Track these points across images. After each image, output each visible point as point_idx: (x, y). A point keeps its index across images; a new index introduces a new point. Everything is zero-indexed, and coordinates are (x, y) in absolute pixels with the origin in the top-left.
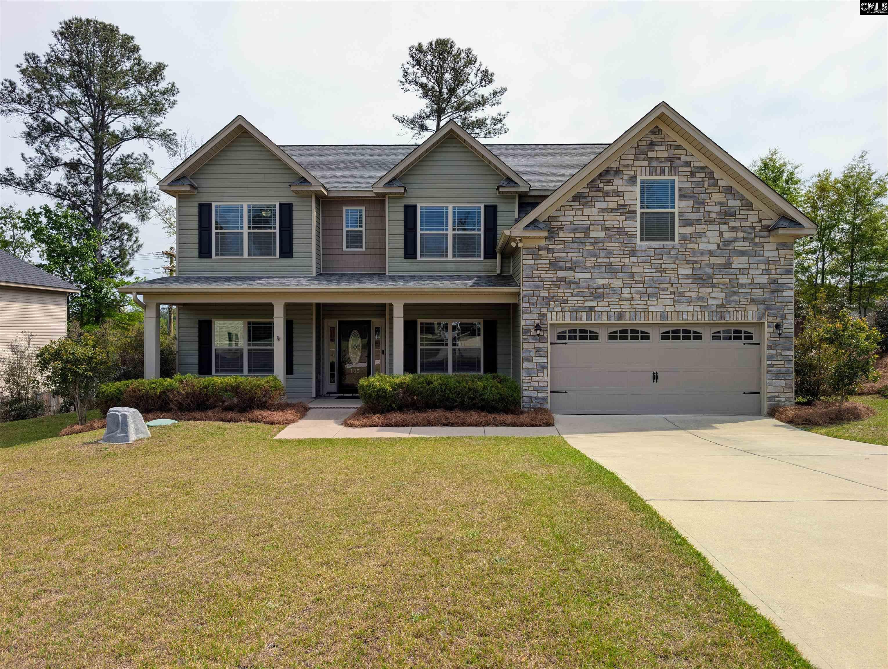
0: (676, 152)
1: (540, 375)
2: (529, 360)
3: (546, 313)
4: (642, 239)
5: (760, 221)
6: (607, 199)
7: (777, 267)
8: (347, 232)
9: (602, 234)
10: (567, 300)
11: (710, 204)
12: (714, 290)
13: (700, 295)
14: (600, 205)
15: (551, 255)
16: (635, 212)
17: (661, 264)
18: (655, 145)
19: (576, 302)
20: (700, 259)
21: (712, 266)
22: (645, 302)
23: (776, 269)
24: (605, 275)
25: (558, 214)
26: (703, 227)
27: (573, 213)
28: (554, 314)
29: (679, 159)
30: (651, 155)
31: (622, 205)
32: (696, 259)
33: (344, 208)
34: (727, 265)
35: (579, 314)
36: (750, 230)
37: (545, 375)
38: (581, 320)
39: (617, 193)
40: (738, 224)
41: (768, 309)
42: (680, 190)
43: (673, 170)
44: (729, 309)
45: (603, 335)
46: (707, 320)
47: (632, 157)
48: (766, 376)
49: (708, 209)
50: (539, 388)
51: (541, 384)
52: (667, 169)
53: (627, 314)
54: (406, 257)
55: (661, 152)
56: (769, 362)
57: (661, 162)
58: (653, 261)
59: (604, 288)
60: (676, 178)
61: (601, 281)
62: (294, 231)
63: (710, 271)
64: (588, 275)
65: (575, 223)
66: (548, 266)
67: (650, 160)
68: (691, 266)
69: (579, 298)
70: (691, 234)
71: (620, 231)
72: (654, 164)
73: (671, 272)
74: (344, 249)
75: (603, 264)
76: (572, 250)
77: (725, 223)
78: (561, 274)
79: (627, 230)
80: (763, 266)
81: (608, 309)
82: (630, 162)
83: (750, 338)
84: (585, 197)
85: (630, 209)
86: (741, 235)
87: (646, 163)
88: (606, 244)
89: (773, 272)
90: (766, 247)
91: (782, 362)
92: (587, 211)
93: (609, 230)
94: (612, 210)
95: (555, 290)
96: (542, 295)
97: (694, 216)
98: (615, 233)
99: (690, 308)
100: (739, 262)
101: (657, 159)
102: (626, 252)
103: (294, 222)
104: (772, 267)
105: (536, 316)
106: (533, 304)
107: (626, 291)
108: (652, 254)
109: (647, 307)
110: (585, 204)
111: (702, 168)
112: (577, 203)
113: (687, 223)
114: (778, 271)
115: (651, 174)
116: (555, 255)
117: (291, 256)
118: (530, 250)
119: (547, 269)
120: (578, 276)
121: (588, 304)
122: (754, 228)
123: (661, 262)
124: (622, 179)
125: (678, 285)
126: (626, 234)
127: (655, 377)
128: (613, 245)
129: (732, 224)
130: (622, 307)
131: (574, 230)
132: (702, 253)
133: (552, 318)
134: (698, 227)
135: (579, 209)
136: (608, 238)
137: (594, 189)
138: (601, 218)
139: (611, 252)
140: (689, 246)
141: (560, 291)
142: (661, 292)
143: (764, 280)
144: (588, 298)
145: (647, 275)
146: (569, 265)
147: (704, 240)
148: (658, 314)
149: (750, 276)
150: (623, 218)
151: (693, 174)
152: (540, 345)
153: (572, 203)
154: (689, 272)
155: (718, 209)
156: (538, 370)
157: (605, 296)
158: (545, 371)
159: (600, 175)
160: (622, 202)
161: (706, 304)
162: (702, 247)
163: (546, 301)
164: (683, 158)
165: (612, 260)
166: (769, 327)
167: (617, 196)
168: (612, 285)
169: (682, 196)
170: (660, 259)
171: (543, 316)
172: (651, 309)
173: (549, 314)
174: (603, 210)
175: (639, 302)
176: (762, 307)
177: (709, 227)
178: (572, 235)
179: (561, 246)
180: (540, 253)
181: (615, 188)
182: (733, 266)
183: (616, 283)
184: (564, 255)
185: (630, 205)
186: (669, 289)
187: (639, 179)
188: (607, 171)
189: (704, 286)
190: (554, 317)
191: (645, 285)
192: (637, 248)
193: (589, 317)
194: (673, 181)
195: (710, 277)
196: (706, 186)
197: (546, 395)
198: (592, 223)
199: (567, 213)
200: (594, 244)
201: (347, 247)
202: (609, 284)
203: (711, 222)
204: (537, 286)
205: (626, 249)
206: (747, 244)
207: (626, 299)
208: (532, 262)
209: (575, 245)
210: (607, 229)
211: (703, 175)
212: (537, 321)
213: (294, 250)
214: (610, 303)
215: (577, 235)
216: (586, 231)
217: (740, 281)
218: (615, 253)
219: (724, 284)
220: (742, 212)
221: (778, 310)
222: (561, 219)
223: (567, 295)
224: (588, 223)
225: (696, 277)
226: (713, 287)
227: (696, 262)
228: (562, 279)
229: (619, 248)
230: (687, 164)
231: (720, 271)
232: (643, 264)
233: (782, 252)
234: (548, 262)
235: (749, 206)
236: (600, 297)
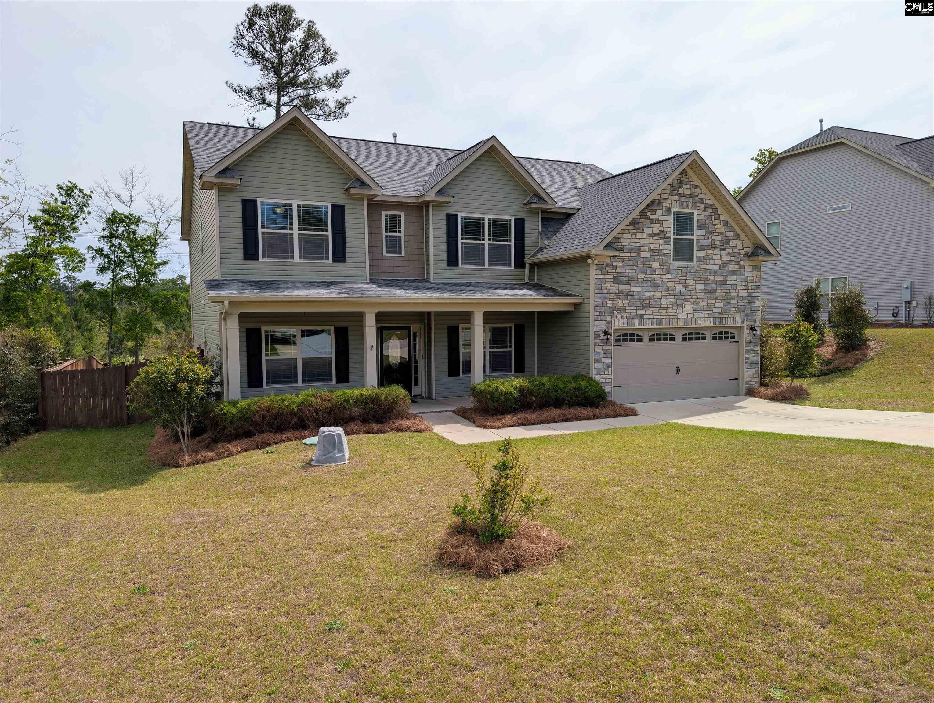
0: (696, 191)
1: (607, 373)
2: (598, 360)
3: (610, 320)
4: (673, 260)
5: (743, 249)
6: (652, 225)
7: (752, 284)
8: (386, 236)
9: (648, 255)
10: (625, 309)
11: (715, 234)
12: (717, 301)
13: (709, 305)
14: (648, 230)
15: (614, 271)
16: (670, 237)
17: (685, 280)
18: (683, 184)
19: (631, 311)
20: (709, 277)
21: (716, 282)
22: (675, 311)
23: (751, 286)
24: (651, 289)
25: (619, 236)
26: (711, 251)
27: (629, 236)
28: (617, 321)
29: (697, 196)
30: (680, 191)
31: (662, 231)
32: (706, 277)
33: (384, 213)
34: (724, 282)
35: (633, 321)
36: (738, 256)
37: (610, 373)
38: (635, 326)
39: (659, 221)
40: (730, 250)
41: (747, 315)
42: (697, 221)
43: (694, 206)
44: (725, 316)
45: (646, 338)
46: (712, 325)
47: (668, 192)
48: (746, 366)
49: (714, 237)
50: (606, 384)
51: (607, 381)
52: (690, 204)
53: (664, 320)
54: (448, 265)
55: (686, 190)
56: (747, 356)
57: (686, 197)
58: (681, 278)
59: (649, 300)
60: (695, 211)
61: (648, 294)
62: (347, 235)
63: (714, 286)
64: (639, 289)
65: (631, 244)
66: (612, 280)
67: (679, 195)
68: (703, 282)
69: (633, 308)
70: (704, 257)
71: (660, 252)
72: (682, 199)
73: (692, 287)
74: (384, 254)
75: (649, 279)
76: (629, 267)
77: (724, 250)
78: (622, 287)
79: (665, 252)
80: (744, 283)
81: (652, 316)
82: (667, 196)
83: (733, 337)
84: (638, 223)
85: (667, 235)
86: (733, 258)
87: (677, 198)
88: (652, 263)
89: (750, 288)
90: (747, 268)
91: (753, 355)
92: (639, 235)
93: (653, 252)
94: (655, 235)
95: (617, 300)
96: (608, 305)
97: (705, 243)
98: (657, 254)
99: (703, 315)
100: (731, 280)
101: (684, 195)
102: (664, 270)
103: (347, 225)
104: (749, 284)
105: (604, 323)
106: (602, 313)
107: (663, 301)
108: (680, 272)
109: (676, 314)
110: (638, 229)
111: (711, 205)
112: (632, 228)
113: (701, 248)
114: (753, 287)
115: (680, 207)
116: (617, 271)
117: (345, 261)
118: (600, 266)
119: (612, 283)
120: (633, 289)
121: (640, 312)
122: (740, 254)
123: (685, 278)
124: (662, 209)
125: (696, 297)
126: (664, 255)
127: (678, 370)
128: (655, 264)
129: (728, 250)
130: (661, 314)
131: (630, 251)
132: (711, 272)
133: (615, 325)
134: (708, 251)
135: (633, 233)
136: (652, 258)
137: (644, 217)
138: (648, 241)
139: (654, 270)
140: (703, 266)
141: (621, 301)
142: (685, 303)
143: (745, 294)
144: (639, 308)
145: (677, 288)
146: (626, 279)
147: (712, 262)
148: (684, 320)
149: (737, 291)
150: (662, 242)
151: (705, 209)
152: (607, 348)
153: (629, 228)
154: (702, 287)
155: (720, 238)
156: (605, 369)
157: (650, 306)
158: (610, 369)
159: (648, 205)
160: (661, 229)
161: (712, 312)
162: (711, 267)
163: (611, 310)
164: (700, 196)
165: (655, 276)
166: (747, 329)
167: (659, 223)
168: (655, 297)
169: (699, 227)
170: (685, 276)
171: (609, 323)
172: (680, 316)
173: (613, 321)
174: (649, 235)
175: (672, 311)
176: (743, 314)
177: (715, 252)
178: (629, 255)
179: (621, 264)
180: (607, 268)
181: (657, 217)
182: (728, 282)
183: (657, 295)
184: (623, 271)
185: (667, 231)
186: (691, 300)
187: (673, 210)
188: (653, 202)
189: (710, 298)
190: (617, 324)
191: (676, 297)
192: (671, 267)
193: (640, 324)
194: (693, 214)
195: (715, 291)
196: (713, 219)
197: (610, 389)
198: (643, 245)
199: (626, 236)
200: (643, 262)
201: (387, 252)
202: (653, 296)
203: (714, 248)
204: (605, 298)
205: (664, 267)
206: (736, 266)
207: (664, 308)
208: (601, 276)
209: (631, 263)
210: (652, 251)
211: (711, 210)
212: (605, 327)
213: (348, 255)
214: (654, 311)
215: (633, 255)
216: (638, 252)
217: (732, 294)
218: (657, 270)
219: (723, 297)
220: (734, 241)
221: (752, 316)
222: (622, 240)
223: (625, 305)
224: (639, 245)
225: (707, 291)
226: (716, 299)
227: (706, 279)
228: (621, 292)
229: (659, 267)
230: (702, 201)
231: (721, 287)
232: (674, 280)
233: (755, 273)
234: (612, 277)
235: (737, 237)
236: (645, 307)
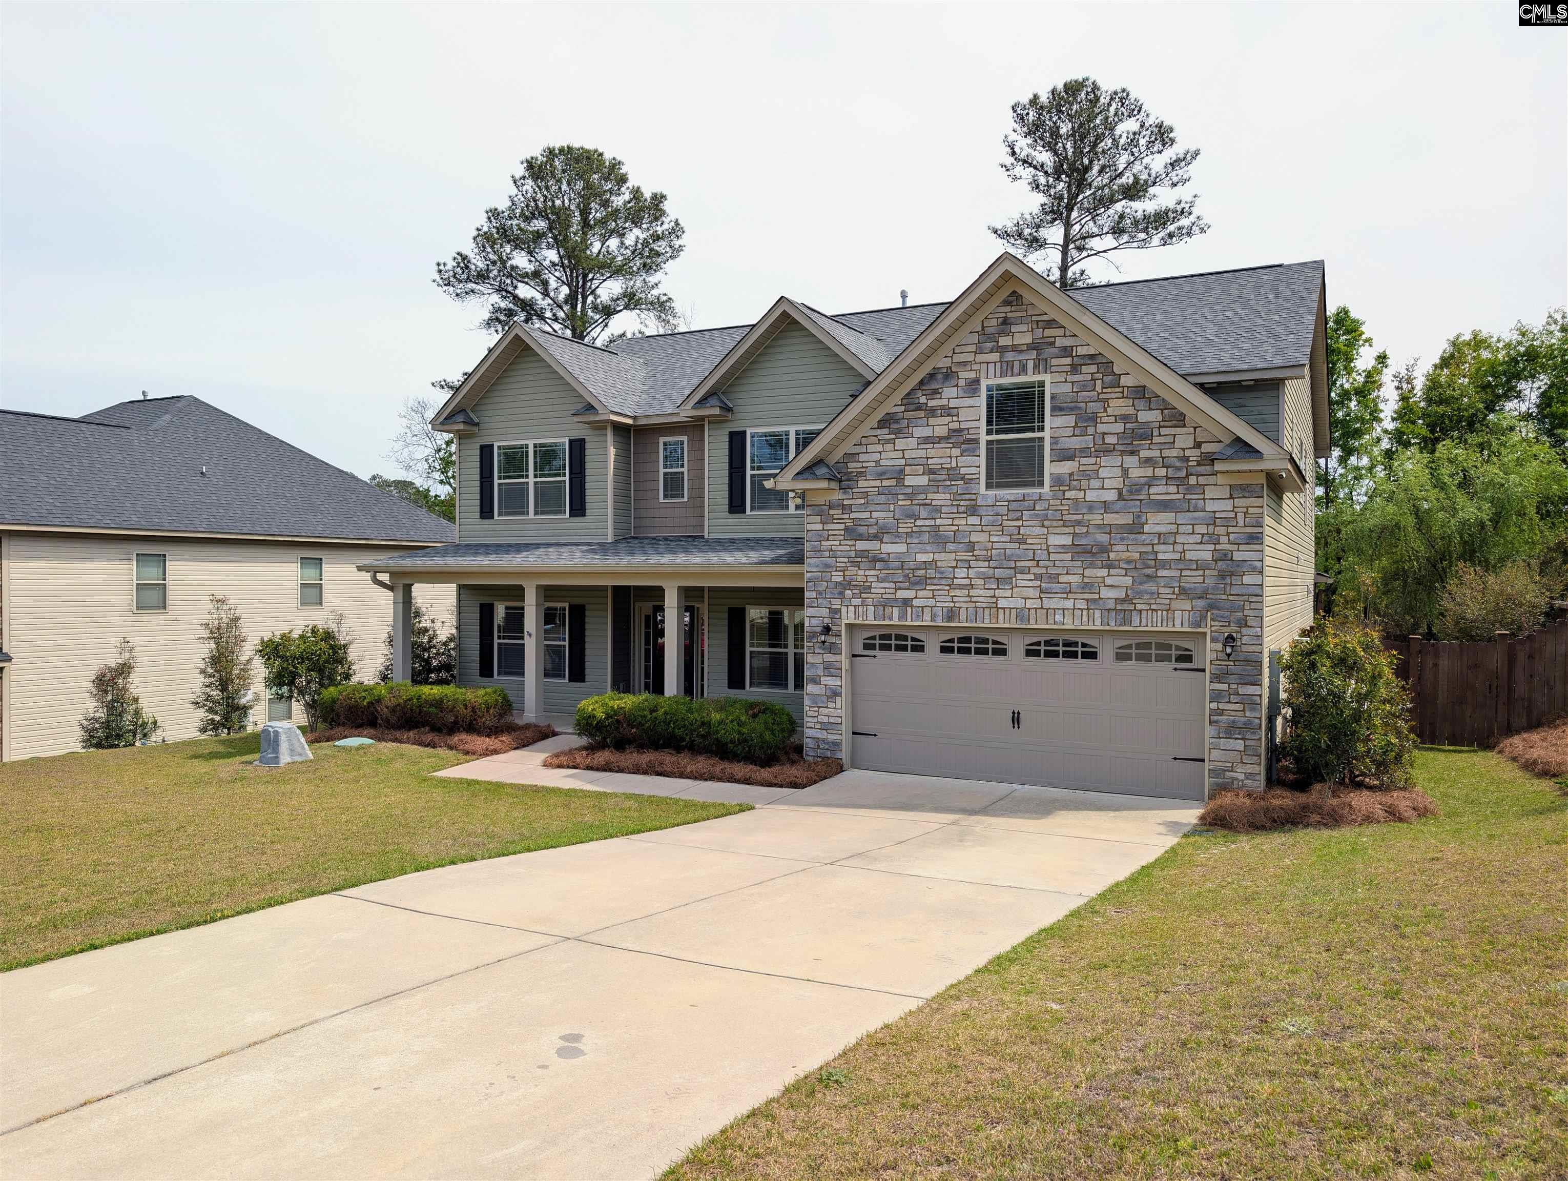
0: (1048, 332)
1: (831, 705)
2: (816, 681)
3: (839, 607)
4: (989, 486)
5: (1198, 445)
6: (932, 421)
7: (1231, 529)
8: (665, 474)
9: (924, 480)
10: (870, 587)
11: (1105, 419)
12: (1112, 571)
13: (1086, 580)
14: (921, 432)
15: (847, 516)
16: (976, 441)
17: (1019, 527)
18: (1011, 324)
19: (883, 591)
20: (1086, 517)
21: (1109, 529)
22: (991, 593)
23: (1228, 534)
24: (928, 548)
25: (857, 449)
26: (1093, 460)
27: (879, 448)
28: (851, 609)
29: (1052, 344)
30: (1004, 341)
31: (955, 431)
32: (1079, 517)
33: (662, 440)
34: (1136, 528)
35: (888, 610)
36: (1178, 464)
37: (839, 706)
38: (891, 619)
39: (948, 411)
40: (1156, 453)
41: (1212, 607)
42: (1053, 398)
43: (1042, 365)
44: (1139, 607)
45: (933, 644)
46: (1098, 626)
47: (973, 348)
48: (1210, 731)
49: (1101, 428)
50: (830, 726)
51: (832, 720)
52: (1030, 364)
53: (963, 611)
54: (731, 512)
55: (1022, 336)
56: (1214, 705)
57: (1022, 351)
58: (1005, 523)
59: (926, 569)
60: (1047, 378)
61: (921, 558)
62: (587, 479)
63: (1104, 538)
64: (902, 548)
65: (883, 463)
66: (842, 533)
67: (1002, 350)
68: (1071, 530)
69: (886, 585)
70: (1071, 474)
71: (953, 474)
72: (1010, 356)
73: (1037, 541)
74: (661, 500)
75: (924, 529)
76: (878, 508)
77: (1132, 453)
78: (861, 545)
79: (963, 471)
80: (1202, 529)
81: (931, 602)
82: (970, 357)
83: (1188, 659)
84: (897, 421)
85: (968, 437)
86: (1162, 472)
87: (995, 357)
88: (930, 496)
89: (1224, 539)
90: (1210, 493)
91: (1240, 707)
92: (900, 443)
93: (934, 473)
94: (940, 439)
95: (852, 571)
96: (834, 579)
97: (1076, 443)
98: (944, 477)
99: (1069, 604)
100: (1158, 522)
101: (1015, 348)
102: (962, 509)
103: (588, 465)
104: (1221, 530)
105: (825, 612)
106: (821, 593)
107: (961, 573)
108: (1004, 510)
109: (994, 600)
110: (898, 432)
111: (1092, 357)
112: (886, 431)
113: (1064, 456)
114: (1232, 536)
115: (1003, 374)
116: (853, 515)
117: (584, 515)
118: (817, 508)
119: (842, 538)
120: (887, 548)
121: (902, 594)
122: (1187, 459)
123: (1019, 523)
124: (957, 386)
125: (1048, 563)
126: (962, 479)
127: (1016, 719)
128: (940, 498)
129: (1144, 454)
130: (955, 599)
131: (880, 476)
132: (1091, 507)
133: (848, 616)
134: (1083, 461)
135: (888, 441)
136: (935, 486)
137: (912, 407)
138: (922, 453)
139: (938, 509)
140: (1068, 495)
141: (861, 572)
142: (1019, 577)
143: (1205, 554)
144: (902, 585)
145: (995, 546)
146: (872, 530)
147: (1095, 483)
148: (1014, 611)
149: (1179, 548)
150: (956, 452)
151: (1075, 368)
152: (829, 658)
153: (879, 432)
154: (1068, 540)
155: (1119, 427)
156: (828, 697)
157: (929, 581)
158: (838, 699)
159: (922, 383)
160: (955, 426)
161: (1097, 596)
162: (1091, 496)
163: (839, 589)
164: (1059, 342)
165: (938, 522)
166: (1214, 640)
167: (948, 415)
168: (939, 564)
169: (1057, 409)
170: (1017, 519)
171: (835, 613)
172: (1002, 603)
173: (844, 609)
174: (926, 440)
175: (981, 592)
176: (1200, 604)
177: (1104, 461)
178: (878, 483)
179: (862, 501)
180: (832, 512)
181: (944, 402)
182: (1146, 528)
183: (945, 560)
184: (867, 515)
185: (968, 429)
186: (1033, 570)
187: (984, 384)
188: (932, 376)
189: (1092, 566)
190: (851, 615)
191: (993, 564)
192: (979, 502)
193: (903, 616)
194: (1042, 384)
195: (1105, 549)
196: (1099, 387)
197: (839, 737)
198: (909, 462)
199: (871, 448)
200: (910, 497)
201: (665, 497)
202: (934, 561)
203: (1108, 451)
204: (827, 566)
205: (962, 503)
206: (1173, 489)
207: (961, 587)
208: (820, 527)
209: (882, 499)
210: (932, 472)
211: (1093, 369)
212: (826, 620)
213: (588, 506)
214: (936, 593)
215: (885, 483)
216: (899, 475)
217: (1160, 556)
218: (944, 510)
219: (1128, 562)
220: (1164, 431)
221: (1232, 610)
222: (862, 457)
223: (870, 579)
224: (903, 462)
225: (1079, 549)
226: (1109, 567)
227: (1079, 523)
228: (863, 554)
229: (949, 503)
230: (1066, 351)
231: (1122, 539)
232: (989, 528)
233: (1240, 502)
234: (842, 527)
235: (1179, 420)
236: (920, 583)
